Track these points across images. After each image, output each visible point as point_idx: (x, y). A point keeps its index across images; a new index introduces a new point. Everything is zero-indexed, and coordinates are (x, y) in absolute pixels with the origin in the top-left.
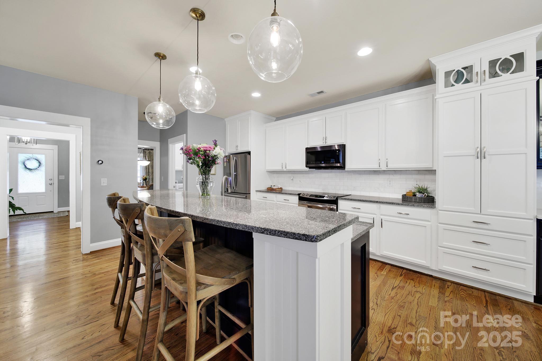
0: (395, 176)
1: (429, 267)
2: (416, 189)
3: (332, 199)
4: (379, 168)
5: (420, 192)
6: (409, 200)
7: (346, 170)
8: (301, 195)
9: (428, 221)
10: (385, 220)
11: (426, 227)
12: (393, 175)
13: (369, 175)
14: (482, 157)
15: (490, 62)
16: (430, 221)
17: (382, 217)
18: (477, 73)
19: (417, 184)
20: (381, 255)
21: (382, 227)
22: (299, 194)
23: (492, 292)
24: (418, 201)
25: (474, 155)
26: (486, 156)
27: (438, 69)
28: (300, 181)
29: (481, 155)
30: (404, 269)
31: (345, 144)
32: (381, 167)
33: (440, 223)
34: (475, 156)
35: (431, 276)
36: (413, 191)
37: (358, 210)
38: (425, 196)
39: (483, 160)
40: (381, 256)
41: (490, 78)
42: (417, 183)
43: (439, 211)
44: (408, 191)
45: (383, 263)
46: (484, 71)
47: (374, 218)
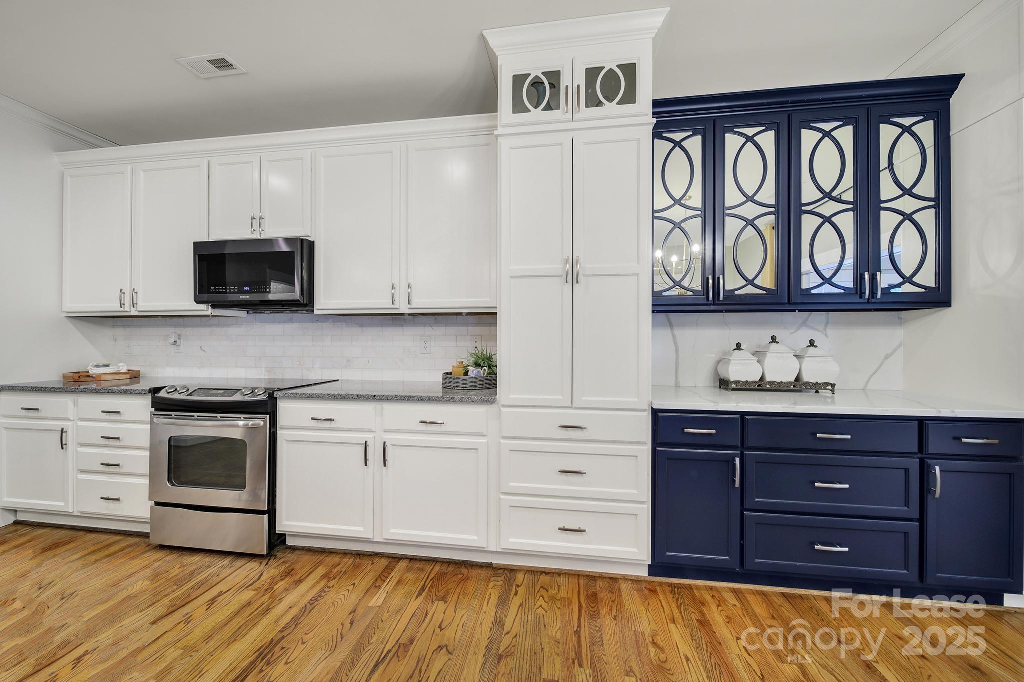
0: (434, 328)
1: (484, 548)
2: (473, 357)
3: (259, 398)
4: (393, 306)
5: (477, 365)
6: (452, 386)
7: (316, 312)
8: (163, 394)
9: (482, 435)
10: (393, 445)
11: (477, 449)
12: (431, 326)
13: (383, 327)
14: (575, 281)
15: (588, 71)
16: (486, 434)
17: (388, 437)
18: (567, 87)
19: (476, 348)
20: (387, 539)
21: (385, 465)
22: (155, 391)
23: (592, 574)
24: (468, 386)
25: (561, 276)
26: (581, 277)
27: (501, 66)
28: (201, 347)
29: (573, 277)
30: (437, 561)
31: (314, 241)
32: (397, 306)
33: (504, 437)
34: (563, 277)
35: (489, 566)
36: (466, 363)
37: (327, 424)
38: (484, 375)
39: (576, 286)
40: (386, 541)
41: (587, 106)
42: (476, 345)
43: (502, 408)
44: (456, 364)
45: (392, 557)
46: (579, 86)
47: (366, 442)
